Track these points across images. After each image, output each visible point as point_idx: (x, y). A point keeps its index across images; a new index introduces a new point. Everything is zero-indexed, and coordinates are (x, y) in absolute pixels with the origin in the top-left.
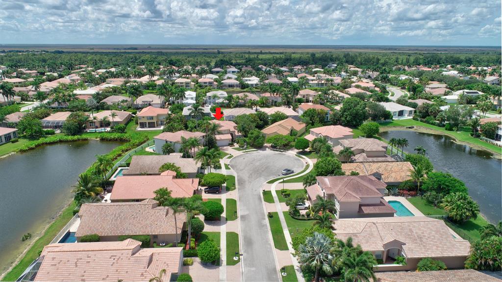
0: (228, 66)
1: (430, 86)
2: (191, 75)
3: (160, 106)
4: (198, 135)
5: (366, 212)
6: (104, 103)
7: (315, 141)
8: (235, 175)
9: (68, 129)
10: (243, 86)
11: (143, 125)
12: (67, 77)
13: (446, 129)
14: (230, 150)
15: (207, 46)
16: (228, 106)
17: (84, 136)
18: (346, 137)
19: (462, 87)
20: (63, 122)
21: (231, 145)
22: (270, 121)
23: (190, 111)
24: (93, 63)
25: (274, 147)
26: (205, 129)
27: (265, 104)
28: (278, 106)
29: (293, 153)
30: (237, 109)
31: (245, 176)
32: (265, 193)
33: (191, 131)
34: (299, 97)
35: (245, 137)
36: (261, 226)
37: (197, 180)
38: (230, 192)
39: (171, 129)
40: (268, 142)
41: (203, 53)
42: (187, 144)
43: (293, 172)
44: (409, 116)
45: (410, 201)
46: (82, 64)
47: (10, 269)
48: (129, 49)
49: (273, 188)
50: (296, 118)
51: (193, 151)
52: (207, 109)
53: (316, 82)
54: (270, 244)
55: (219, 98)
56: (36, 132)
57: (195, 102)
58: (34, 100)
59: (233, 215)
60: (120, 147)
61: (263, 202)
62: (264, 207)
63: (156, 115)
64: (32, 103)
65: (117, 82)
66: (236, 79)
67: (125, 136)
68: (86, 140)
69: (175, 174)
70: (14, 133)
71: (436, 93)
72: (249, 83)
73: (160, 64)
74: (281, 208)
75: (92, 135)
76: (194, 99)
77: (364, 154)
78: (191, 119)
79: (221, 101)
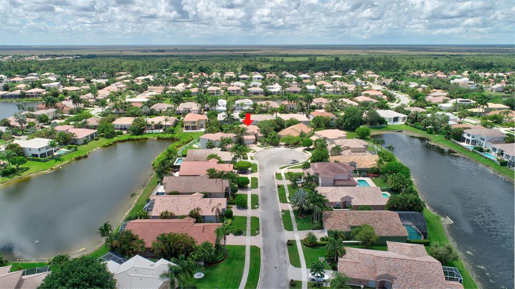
0: (253, 73)
1: (432, 94)
2: (220, 83)
3: (197, 112)
4: (231, 135)
5: (337, 184)
6: (153, 109)
7: (317, 141)
8: (258, 163)
9: (134, 131)
10: (267, 93)
11: (187, 128)
12: (113, 85)
13: (428, 133)
14: (254, 147)
15: (232, 46)
16: (253, 113)
17: (144, 136)
18: (340, 138)
19: (461, 95)
20: (129, 125)
21: (255, 143)
22: (286, 125)
23: (224, 118)
24: (130, 69)
25: (287, 145)
26: (236, 132)
27: (283, 111)
28: (294, 113)
29: (300, 149)
30: (261, 115)
31: (264, 164)
32: (277, 174)
33: (226, 133)
34: (313, 104)
35: (265, 137)
36: (273, 192)
37: (232, 165)
38: (254, 173)
39: (211, 131)
40: (282, 141)
41: (229, 56)
42: (224, 142)
43: (298, 162)
44: (402, 121)
45: (372, 180)
46: (121, 71)
47: (131, 209)
48: (156, 52)
49: (283, 172)
50: (306, 123)
51: (228, 147)
52: (236, 115)
53: (332, 90)
54: (277, 201)
55: (246, 105)
56: (111, 133)
57: (226, 109)
58: (94, 106)
59: (255, 185)
60: (174, 144)
61: (275, 179)
62: (276, 182)
63: (197, 120)
64: (93, 108)
65: (157, 91)
66: (261, 87)
67: (176, 136)
68: (147, 139)
69: (218, 161)
70: (96, 133)
71: (434, 101)
72: (272, 90)
73: (190, 70)
74: (286, 183)
75: (151, 135)
76: (225, 106)
77: (350, 150)
78: (225, 123)
79: (247, 108)
